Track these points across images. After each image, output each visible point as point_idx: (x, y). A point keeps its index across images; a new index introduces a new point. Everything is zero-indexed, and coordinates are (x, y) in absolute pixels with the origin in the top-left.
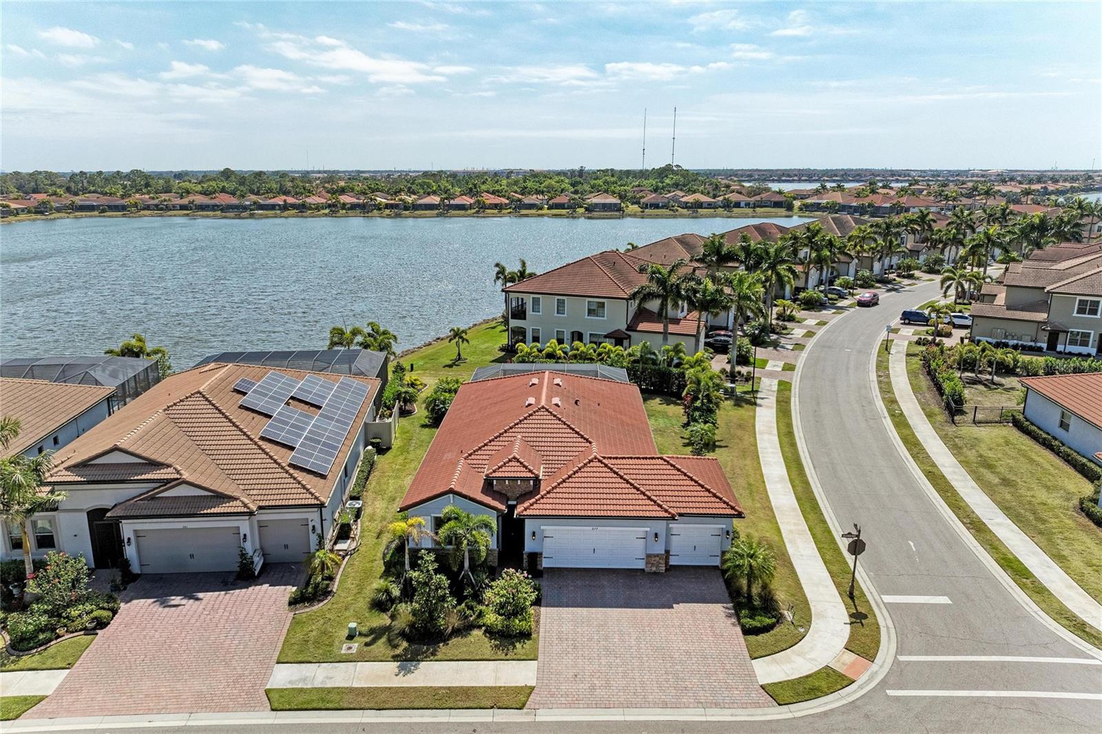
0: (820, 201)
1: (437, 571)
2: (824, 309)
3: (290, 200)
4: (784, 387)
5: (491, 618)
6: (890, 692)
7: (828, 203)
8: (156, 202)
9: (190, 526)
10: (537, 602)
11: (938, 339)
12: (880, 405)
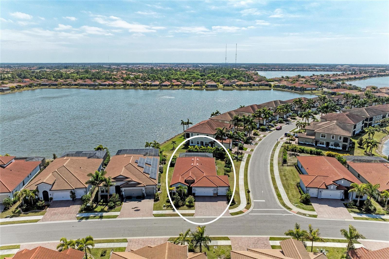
0: (280, 85)
1: (178, 196)
2: (267, 131)
3: (111, 83)
4: (249, 156)
5: (187, 203)
6: (249, 214)
7: (282, 85)
8: (67, 83)
9: (134, 188)
10: (195, 201)
11: (291, 141)
12: (269, 161)
